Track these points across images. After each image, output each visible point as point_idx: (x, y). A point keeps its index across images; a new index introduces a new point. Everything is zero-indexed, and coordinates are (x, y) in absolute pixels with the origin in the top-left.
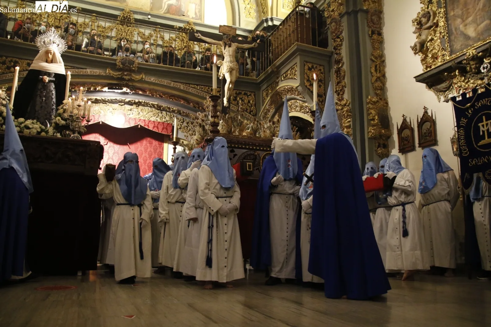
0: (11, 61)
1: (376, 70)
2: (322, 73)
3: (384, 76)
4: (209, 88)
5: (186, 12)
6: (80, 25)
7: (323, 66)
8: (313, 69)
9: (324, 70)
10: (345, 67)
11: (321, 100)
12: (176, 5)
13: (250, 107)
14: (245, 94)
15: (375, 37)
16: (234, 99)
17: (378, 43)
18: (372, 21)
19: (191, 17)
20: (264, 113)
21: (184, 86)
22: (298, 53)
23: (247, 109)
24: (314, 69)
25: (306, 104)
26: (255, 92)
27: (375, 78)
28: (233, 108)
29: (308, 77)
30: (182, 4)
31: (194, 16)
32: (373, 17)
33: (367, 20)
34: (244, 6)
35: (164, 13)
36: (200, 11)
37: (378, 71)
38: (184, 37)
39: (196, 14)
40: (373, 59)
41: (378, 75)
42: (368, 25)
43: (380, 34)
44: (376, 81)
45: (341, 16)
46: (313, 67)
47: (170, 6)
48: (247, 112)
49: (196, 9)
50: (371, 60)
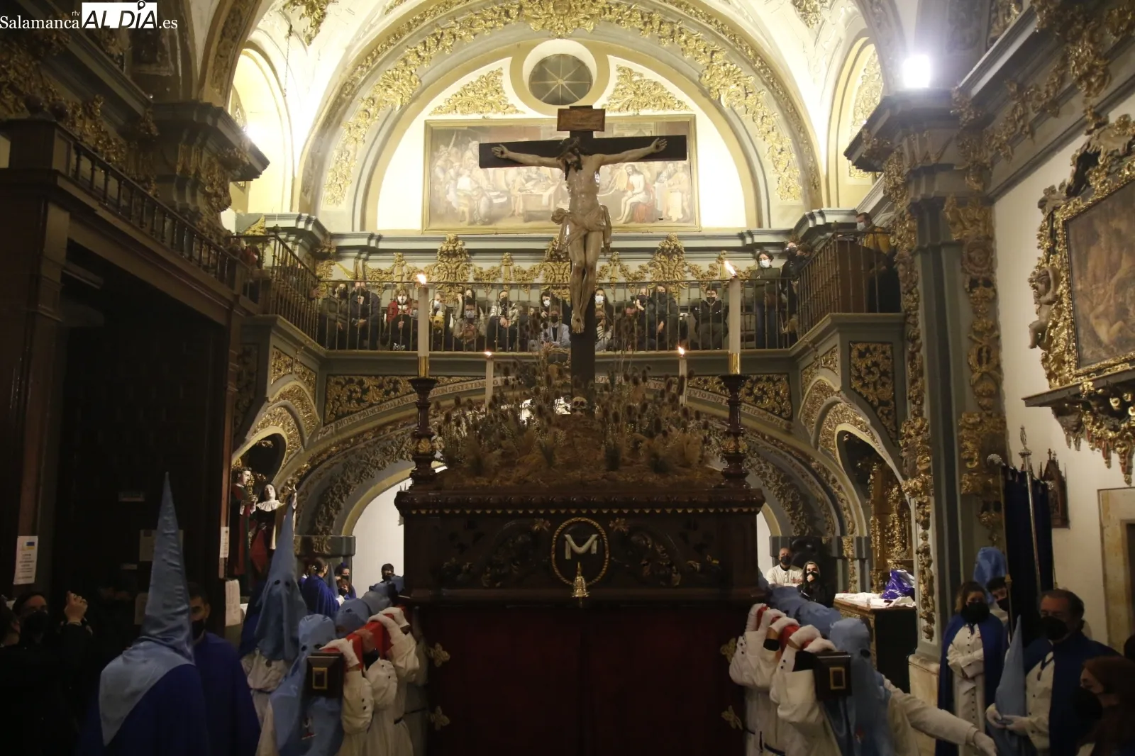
0: (390, 381)
1: (980, 361)
2: (887, 358)
3: (998, 367)
4: (700, 380)
5: (664, 212)
6: (487, 275)
7: (889, 343)
8: (867, 355)
9: (892, 352)
10: (923, 352)
11: (886, 412)
12: (645, 202)
13: (778, 403)
14: (769, 380)
15: (977, 292)
16: (748, 391)
17: (986, 301)
18: (970, 259)
19: (674, 219)
20: (806, 415)
21: (656, 382)
22: (835, 331)
23: (774, 409)
24: (871, 354)
25: (861, 419)
26: (788, 374)
27: (976, 376)
28: (746, 411)
29: (858, 370)
30: (656, 197)
31: (681, 216)
32: (972, 254)
33: (962, 260)
34: (776, 176)
35: (624, 223)
36: (691, 205)
37: (984, 360)
38: (665, 262)
39: (683, 211)
40: (974, 337)
41: (984, 368)
42: (963, 270)
43: (989, 283)
44: (981, 378)
45: (913, 253)
46: (867, 350)
47: (635, 206)
48: (775, 414)
49: (683, 201)
50: (970, 338)
